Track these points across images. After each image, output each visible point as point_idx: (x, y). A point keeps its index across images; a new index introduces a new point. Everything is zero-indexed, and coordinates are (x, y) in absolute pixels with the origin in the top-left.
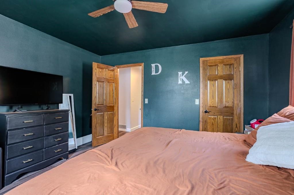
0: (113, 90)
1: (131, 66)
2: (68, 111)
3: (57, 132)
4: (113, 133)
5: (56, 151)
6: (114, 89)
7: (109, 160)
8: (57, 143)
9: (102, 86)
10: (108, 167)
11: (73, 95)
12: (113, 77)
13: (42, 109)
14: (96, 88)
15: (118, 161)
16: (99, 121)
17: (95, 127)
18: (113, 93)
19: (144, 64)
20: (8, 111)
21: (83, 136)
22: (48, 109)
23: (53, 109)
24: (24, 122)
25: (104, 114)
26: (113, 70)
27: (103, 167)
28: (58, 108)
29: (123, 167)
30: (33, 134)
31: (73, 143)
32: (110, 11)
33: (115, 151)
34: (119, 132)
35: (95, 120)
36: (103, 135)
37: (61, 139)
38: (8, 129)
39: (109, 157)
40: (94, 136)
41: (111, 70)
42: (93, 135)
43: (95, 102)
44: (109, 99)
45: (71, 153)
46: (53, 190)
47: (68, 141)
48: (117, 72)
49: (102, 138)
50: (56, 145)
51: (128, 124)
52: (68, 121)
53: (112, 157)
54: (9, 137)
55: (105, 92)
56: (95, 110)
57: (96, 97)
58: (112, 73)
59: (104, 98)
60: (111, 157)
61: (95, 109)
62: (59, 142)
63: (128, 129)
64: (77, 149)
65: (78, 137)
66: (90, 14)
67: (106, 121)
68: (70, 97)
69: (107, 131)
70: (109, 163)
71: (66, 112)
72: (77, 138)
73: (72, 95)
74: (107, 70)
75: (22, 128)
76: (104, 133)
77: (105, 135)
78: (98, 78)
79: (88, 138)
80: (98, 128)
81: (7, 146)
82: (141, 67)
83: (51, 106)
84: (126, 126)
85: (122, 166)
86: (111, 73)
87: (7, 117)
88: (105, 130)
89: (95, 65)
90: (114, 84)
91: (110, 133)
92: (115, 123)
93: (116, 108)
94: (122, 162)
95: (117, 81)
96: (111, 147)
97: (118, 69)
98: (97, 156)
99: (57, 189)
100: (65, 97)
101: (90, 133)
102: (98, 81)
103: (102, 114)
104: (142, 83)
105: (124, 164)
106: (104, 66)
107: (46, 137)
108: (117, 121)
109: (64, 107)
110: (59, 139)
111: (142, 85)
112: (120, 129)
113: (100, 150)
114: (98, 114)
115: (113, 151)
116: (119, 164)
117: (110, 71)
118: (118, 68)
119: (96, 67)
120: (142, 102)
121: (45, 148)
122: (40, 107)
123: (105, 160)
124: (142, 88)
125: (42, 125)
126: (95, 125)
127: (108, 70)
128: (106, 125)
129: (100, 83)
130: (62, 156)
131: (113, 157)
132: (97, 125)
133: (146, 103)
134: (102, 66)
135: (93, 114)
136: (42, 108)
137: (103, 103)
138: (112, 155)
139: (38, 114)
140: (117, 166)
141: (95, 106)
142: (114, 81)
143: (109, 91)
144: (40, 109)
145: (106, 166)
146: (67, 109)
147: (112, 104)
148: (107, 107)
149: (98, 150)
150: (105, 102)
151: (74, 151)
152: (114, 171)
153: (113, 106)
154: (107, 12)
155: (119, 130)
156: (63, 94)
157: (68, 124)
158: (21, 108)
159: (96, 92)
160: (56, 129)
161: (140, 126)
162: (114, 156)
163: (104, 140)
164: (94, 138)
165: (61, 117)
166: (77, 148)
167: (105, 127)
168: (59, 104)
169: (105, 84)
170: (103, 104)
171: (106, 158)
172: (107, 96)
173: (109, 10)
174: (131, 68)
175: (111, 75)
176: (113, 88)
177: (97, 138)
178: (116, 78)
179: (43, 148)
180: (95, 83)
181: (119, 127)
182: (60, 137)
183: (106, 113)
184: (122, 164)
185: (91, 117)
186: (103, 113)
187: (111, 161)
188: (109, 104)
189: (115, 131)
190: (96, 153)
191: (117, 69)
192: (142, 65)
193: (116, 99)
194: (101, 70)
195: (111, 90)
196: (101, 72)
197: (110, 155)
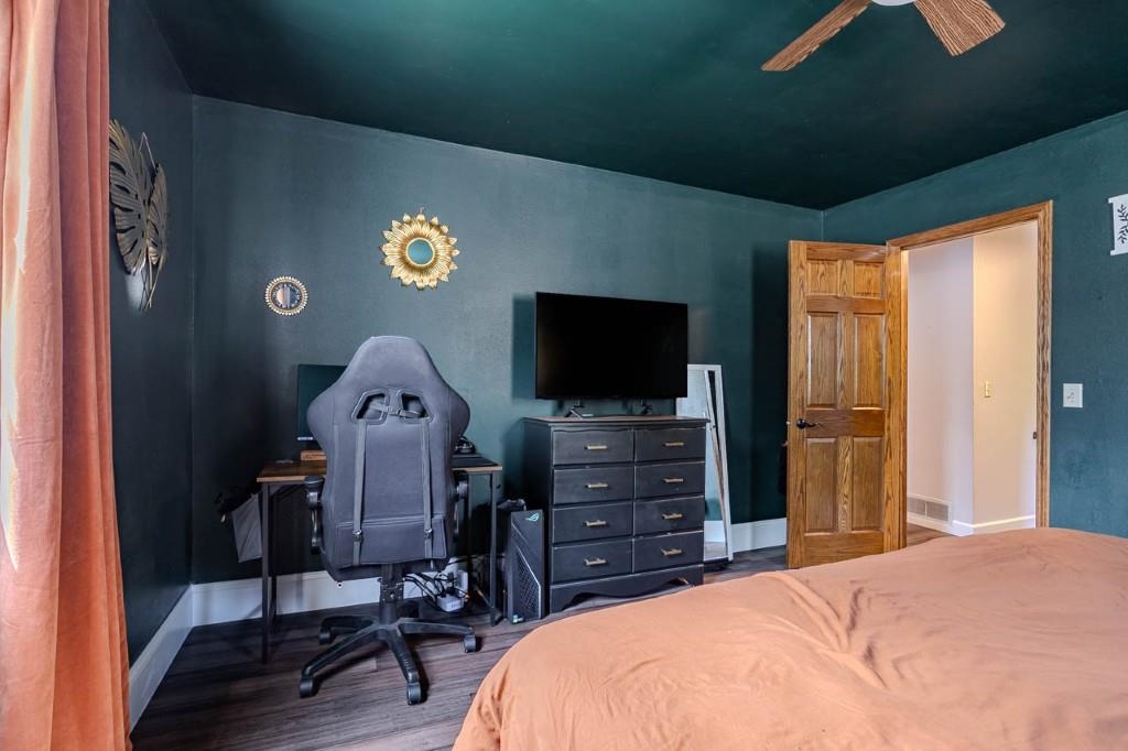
0: (878, 346)
1: (973, 231)
2: (703, 422)
3: (669, 492)
4: (877, 528)
5: (666, 553)
6: (884, 340)
7: (840, 628)
8: (668, 526)
9: (827, 328)
10: (830, 653)
11: (719, 367)
12: (878, 291)
13: (631, 413)
14: (805, 340)
15: (880, 645)
16: (817, 472)
17: (801, 491)
18: (880, 360)
19: (1054, 207)
20: (555, 414)
21: (754, 518)
22: (644, 413)
23: (660, 415)
24: (586, 448)
25: (836, 443)
26: (879, 262)
27: (811, 648)
28: (675, 413)
29: (902, 677)
30: (605, 485)
31: (719, 536)
32: (849, 20)
33: (869, 599)
34: (908, 529)
35: (801, 464)
36: (833, 528)
37: (680, 516)
38: (554, 463)
39: (838, 616)
40: (794, 525)
41: (867, 263)
42: (791, 522)
43: (798, 396)
44: (860, 382)
45: (713, 571)
46: (642, 664)
47: (702, 528)
48: (898, 267)
49: (830, 539)
50: (665, 533)
51: (956, 501)
52: (704, 458)
53: (853, 624)
54: (556, 485)
55: (841, 354)
56: (801, 426)
57: (803, 375)
58: (874, 273)
59: (839, 379)
60: (847, 621)
61: (801, 420)
62: (677, 526)
63: (955, 522)
64: (731, 562)
65: (737, 518)
66: (768, 67)
67: (845, 473)
68: (712, 375)
69: (849, 515)
70: (839, 642)
71: (698, 426)
72: (733, 522)
73: (717, 369)
74: (852, 262)
75: (582, 465)
76: (835, 520)
77: (840, 531)
78: (810, 301)
79: (773, 533)
80: (811, 500)
81: (554, 510)
82: (1033, 225)
83: (655, 405)
84: (946, 507)
85: (895, 672)
86: (868, 275)
87: (553, 429)
88: (840, 509)
89: (797, 251)
90: (882, 320)
91: (865, 528)
92: (886, 485)
93: (892, 423)
94: (901, 654)
95: (896, 305)
96: (852, 582)
97: (905, 254)
98: (793, 602)
99: (652, 665)
100: (696, 374)
101: (780, 511)
102: (813, 313)
103: (830, 443)
104: (1042, 303)
105: (905, 668)
106: (834, 250)
107: (640, 502)
108: (897, 479)
109: (692, 408)
110: (675, 516)
111: (1042, 317)
112: (913, 518)
113: (806, 583)
114: (813, 444)
115: (862, 601)
116: (884, 659)
117: (864, 267)
118: (902, 249)
119: (803, 257)
120: (1042, 399)
121: (637, 536)
122: (625, 405)
123: (821, 624)
124: (1041, 329)
125: (629, 462)
126: (799, 483)
127: (855, 262)
128: (846, 490)
129: (821, 320)
130: (684, 574)
131: (859, 626)
132: (809, 485)
133: (1067, 403)
134: (828, 248)
135: (790, 443)
136: (631, 411)
137: (836, 398)
138: (855, 613)
139: (621, 427)
140: (873, 664)
141: (799, 411)
142: (881, 306)
143: (861, 349)
144: (625, 413)
145: (821, 649)
146: (704, 416)
147: (872, 406)
148: (851, 418)
149: (798, 579)
150: (841, 395)
151: (721, 566)
152: (857, 680)
153: (881, 413)
154: (838, 30)
155: (908, 521)
156: (690, 367)
157: (702, 469)
158: (581, 406)
159: (802, 358)
160: (668, 481)
161: (1029, 519)
162: (862, 620)
163: (838, 552)
164: (793, 533)
165: (682, 444)
166: (731, 558)
167: (841, 500)
168: (678, 399)
169: (840, 324)
170: (831, 406)
171: (826, 620)
172: (851, 373)
173: (843, 20)
174: (977, 238)
175: (869, 282)
176: (876, 336)
177: (806, 538)
178: (895, 294)
179: (630, 535)
180: (802, 321)
181: (908, 508)
182: (677, 508)
183: (845, 442)
184: (896, 664)
185: (785, 450)
186: (832, 440)
187: (849, 636)
188: (858, 405)
189: (886, 522)
190: (788, 587)
191: (897, 254)
192: (1041, 215)
193: (895, 384)
194: (822, 268)
195: (871, 344)
196: (823, 274)
197: (845, 611)
